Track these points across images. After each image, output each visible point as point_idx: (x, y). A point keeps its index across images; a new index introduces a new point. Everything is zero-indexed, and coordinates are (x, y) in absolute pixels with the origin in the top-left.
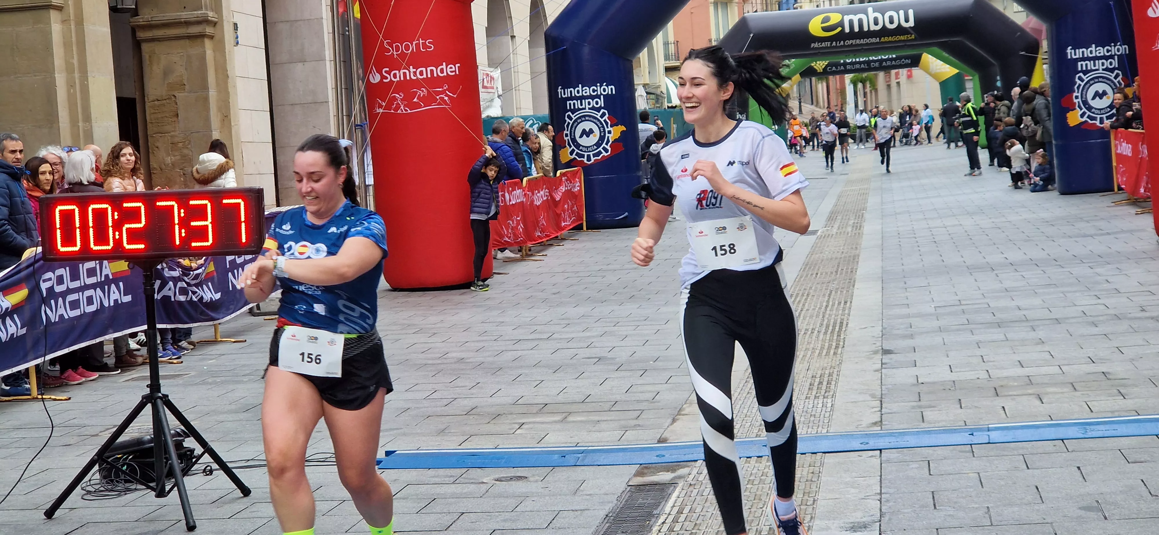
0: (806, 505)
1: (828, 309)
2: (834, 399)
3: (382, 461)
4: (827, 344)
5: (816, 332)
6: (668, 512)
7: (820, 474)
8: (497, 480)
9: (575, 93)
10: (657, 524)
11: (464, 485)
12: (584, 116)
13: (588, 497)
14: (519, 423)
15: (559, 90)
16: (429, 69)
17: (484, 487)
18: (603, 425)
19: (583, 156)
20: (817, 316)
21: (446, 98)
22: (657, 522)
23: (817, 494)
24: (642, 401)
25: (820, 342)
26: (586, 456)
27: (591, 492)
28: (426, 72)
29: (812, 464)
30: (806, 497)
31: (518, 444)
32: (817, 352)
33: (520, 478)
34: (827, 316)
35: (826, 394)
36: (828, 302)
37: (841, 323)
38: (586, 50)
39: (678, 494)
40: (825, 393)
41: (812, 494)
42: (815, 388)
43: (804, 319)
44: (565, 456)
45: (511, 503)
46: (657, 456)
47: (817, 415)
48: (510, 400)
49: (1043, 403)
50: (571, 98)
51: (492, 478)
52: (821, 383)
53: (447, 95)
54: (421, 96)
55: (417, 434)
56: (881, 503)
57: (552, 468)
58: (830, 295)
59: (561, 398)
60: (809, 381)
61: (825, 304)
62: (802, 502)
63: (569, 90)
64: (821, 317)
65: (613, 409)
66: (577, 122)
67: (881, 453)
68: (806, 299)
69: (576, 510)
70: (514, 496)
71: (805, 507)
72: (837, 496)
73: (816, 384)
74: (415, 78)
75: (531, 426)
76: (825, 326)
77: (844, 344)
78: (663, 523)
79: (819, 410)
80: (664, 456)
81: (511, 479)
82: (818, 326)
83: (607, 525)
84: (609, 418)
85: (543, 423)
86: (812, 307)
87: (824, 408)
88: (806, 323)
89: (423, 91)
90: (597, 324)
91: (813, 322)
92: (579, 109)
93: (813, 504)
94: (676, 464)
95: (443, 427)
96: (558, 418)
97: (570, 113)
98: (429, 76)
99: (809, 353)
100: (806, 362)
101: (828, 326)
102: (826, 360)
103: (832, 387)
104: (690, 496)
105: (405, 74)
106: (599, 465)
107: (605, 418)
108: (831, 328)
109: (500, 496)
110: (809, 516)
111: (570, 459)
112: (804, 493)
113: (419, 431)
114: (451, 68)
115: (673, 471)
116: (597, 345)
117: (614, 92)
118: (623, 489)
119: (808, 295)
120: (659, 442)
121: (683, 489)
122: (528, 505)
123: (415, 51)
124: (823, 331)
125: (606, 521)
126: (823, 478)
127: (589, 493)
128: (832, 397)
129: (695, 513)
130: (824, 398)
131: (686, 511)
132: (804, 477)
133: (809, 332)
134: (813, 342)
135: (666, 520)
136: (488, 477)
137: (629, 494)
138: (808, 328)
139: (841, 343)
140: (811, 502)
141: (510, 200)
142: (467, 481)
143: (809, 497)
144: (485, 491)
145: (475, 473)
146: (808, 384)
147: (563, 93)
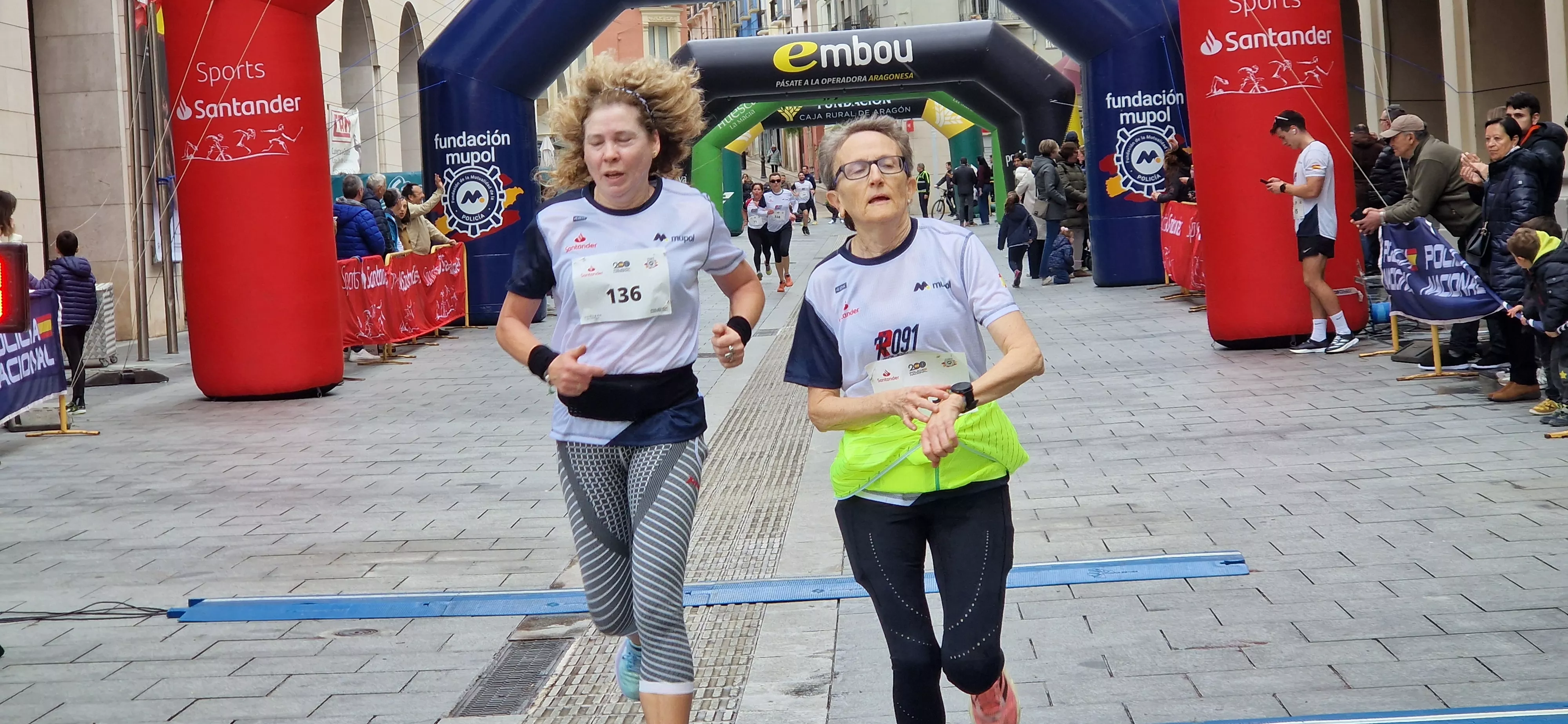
0: (738, 664)
1: (784, 428)
2: (783, 538)
3: (184, 613)
4: (779, 472)
5: (765, 456)
6: (559, 673)
7: (759, 628)
8: (338, 634)
9: (456, 143)
10: (545, 687)
11: (295, 641)
12: (469, 174)
13: (457, 654)
14: (370, 564)
15: (436, 140)
16: (258, 103)
17: (320, 644)
18: (480, 567)
19: (466, 228)
20: (769, 437)
21: (282, 143)
22: (545, 685)
23: (753, 652)
24: (532, 538)
25: (770, 469)
26: (455, 605)
27: (462, 648)
28: (254, 107)
29: (749, 616)
30: (738, 655)
31: (368, 590)
32: (765, 481)
33: (368, 631)
34: (782, 437)
35: (774, 532)
36: (784, 419)
37: (800, 446)
38: (473, 85)
39: (573, 651)
40: (773, 530)
41: (746, 651)
42: (759, 525)
43: (751, 440)
44: (428, 604)
45: (356, 661)
46: (549, 605)
47: (760, 557)
48: (359, 536)
49: (1049, 541)
50: (452, 150)
51: (332, 631)
52: (767, 519)
53: (283, 139)
54: (248, 139)
55: (234, 579)
56: (833, 661)
57: (411, 619)
58: (787, 411)
59: (427, 534)
60: (752, 516)
61: (779, 422)
62: (732, 661)
63: (449, 139)
64: (773, 438)
65: (493, 547)
66: (459, 182)
67: (839, 602)
68: (755, 416)
69: (440, 671)
70: (360, 654)
71: (736, 667)
72: (779, 654)
73: (761, 520)
74: (240, 114)
75: (385, 567)
76: (777, 449)
77: (801, 471)
78: (552, 686)
79: (763, 551)
80: (557, 605)
81: (357, 632)
82: (769, 448)
83: (480, 688)
84: (488, 559)
85: (402, 564)
86: (763, 426)
87: (769, 550)
88: (752, 445)
89: (250, 133)
90: (478, 443)
91: (762, 444)
92: (462, 165)
93: (747, 663)
94: (573, 614)
95: (267, 570)
96: (422, 558)
97: (449, 170)
98: (259, 112)
99: (755, 482)
100: (749, 494)
101: (781, 449)
102: (776, 491)
103: (782, 523)
104: (589, 654)
105: (225, 108)
106: (472, 616)
107: (484, 559)
108: (785, 451)
109: (343, 653)
110: (741, 677)
111: (435, 608)
112: (736, 650)
113: (236, 575)
114: (289, 102)
115: (569, 622)
116: (477, 469)
117: (509, 143)
118: (502, 645)
119: (758, 410)
120: (552, 587)
121: (580, 645)
122: (377, 664)
123: (239, 78)
124: (775, 454)
125: (478, 684)
126: (762, 633)
127: (457, 649)
128: (781, 536)
129: (593, 673)
130: (770, 537)
131: (583, 671)
132: (738, 632)
133: (757, 456)
134: (761, 469)
135: (556, 682)
136: (323, 631)
137: (509, 651)
138: (755, 450)
139: (798, 471)
140: (745, 661)
141: (367, 283)
142: (297, 636)
143: (742, 655)
144: (321, 648)
145: (309, 626)
146: (751, 520)
147: (442, 143)
